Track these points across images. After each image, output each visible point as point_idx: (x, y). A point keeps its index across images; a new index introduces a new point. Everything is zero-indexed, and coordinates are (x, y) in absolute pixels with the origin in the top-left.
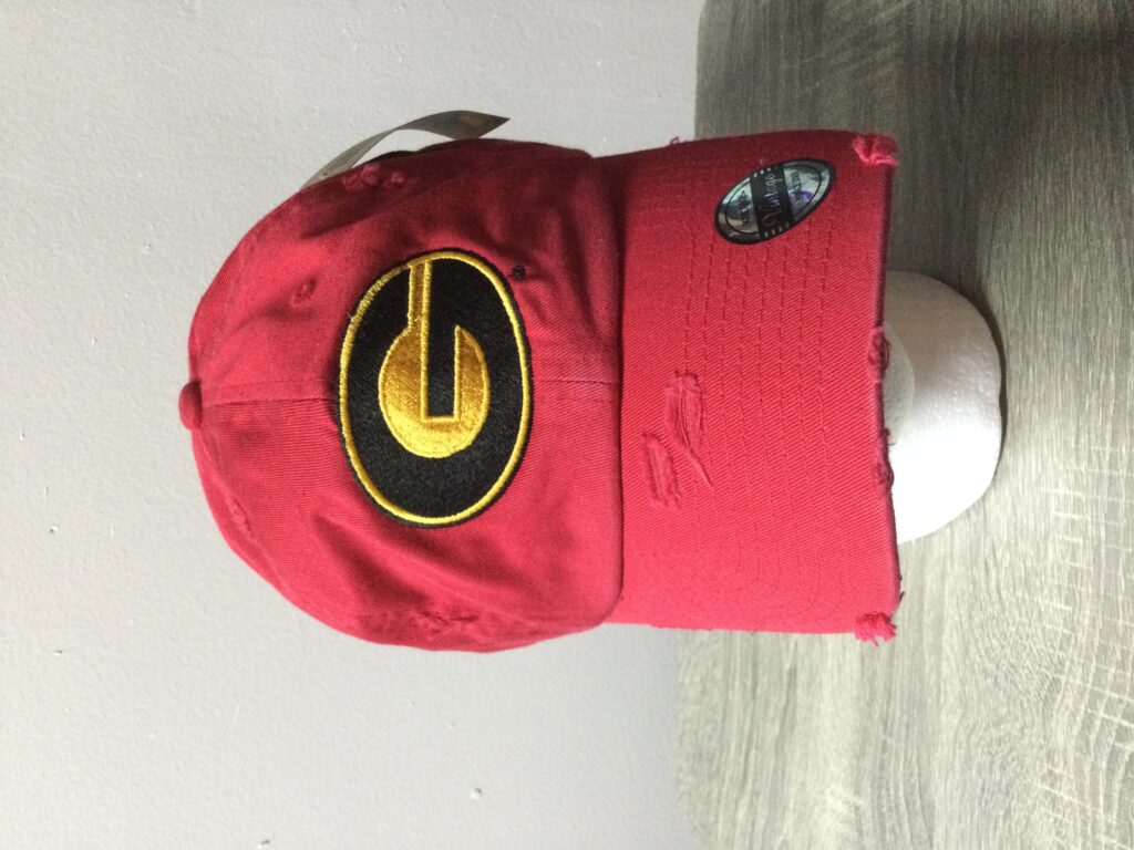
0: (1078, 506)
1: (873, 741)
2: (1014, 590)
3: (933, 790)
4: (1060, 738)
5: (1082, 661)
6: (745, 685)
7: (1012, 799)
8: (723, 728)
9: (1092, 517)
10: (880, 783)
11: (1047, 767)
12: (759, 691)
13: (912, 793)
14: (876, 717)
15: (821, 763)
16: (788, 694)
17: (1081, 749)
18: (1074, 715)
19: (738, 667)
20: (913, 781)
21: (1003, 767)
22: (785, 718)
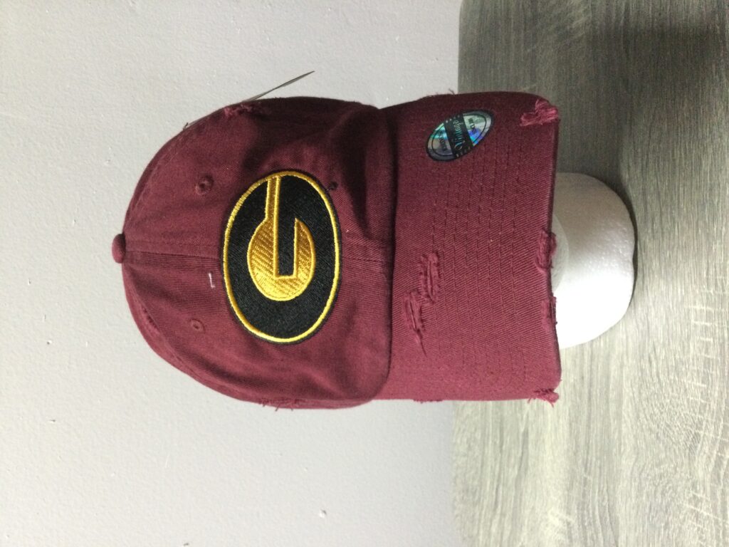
0: (709, 316)
1: (578, 477)
2: (668, 375)
3: (618, 510)
4: (700, 473)
5: (714, 420)
6: (495, 443)
7: (670, 515)
8: (482, 472)
9: (719, 323)
10: (582, 506)
11: (692, 493)
12: (504, 447)
13: (604, 512)
14: (580, 462)
15: (545, 493)
16: (523, 448)
17: (715, 480)
18: (709, 457)
19: (491, 431)
20: (604, 504)
21: (663, 494)
22: (521, 464)
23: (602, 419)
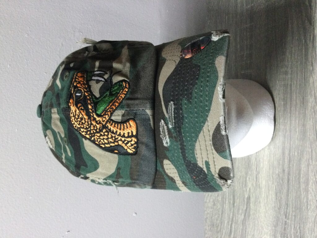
1: (281, 221)
6: (230, 203)
8: (222, 217)
12: (235, 204)
14: (282, 213)
15: (260, 228)
16: (247, 205)
19: (227, 196)
22: (246, 213)
23: (296, 192)
